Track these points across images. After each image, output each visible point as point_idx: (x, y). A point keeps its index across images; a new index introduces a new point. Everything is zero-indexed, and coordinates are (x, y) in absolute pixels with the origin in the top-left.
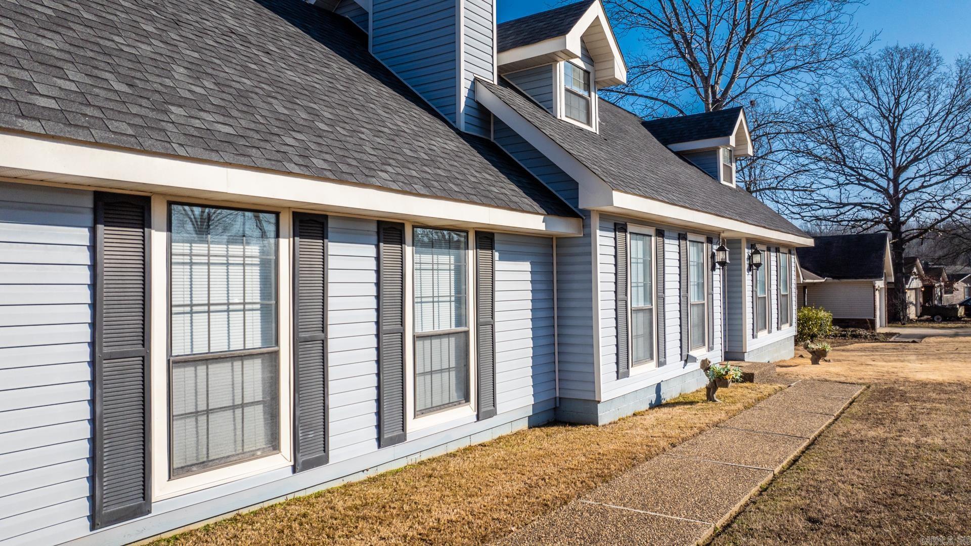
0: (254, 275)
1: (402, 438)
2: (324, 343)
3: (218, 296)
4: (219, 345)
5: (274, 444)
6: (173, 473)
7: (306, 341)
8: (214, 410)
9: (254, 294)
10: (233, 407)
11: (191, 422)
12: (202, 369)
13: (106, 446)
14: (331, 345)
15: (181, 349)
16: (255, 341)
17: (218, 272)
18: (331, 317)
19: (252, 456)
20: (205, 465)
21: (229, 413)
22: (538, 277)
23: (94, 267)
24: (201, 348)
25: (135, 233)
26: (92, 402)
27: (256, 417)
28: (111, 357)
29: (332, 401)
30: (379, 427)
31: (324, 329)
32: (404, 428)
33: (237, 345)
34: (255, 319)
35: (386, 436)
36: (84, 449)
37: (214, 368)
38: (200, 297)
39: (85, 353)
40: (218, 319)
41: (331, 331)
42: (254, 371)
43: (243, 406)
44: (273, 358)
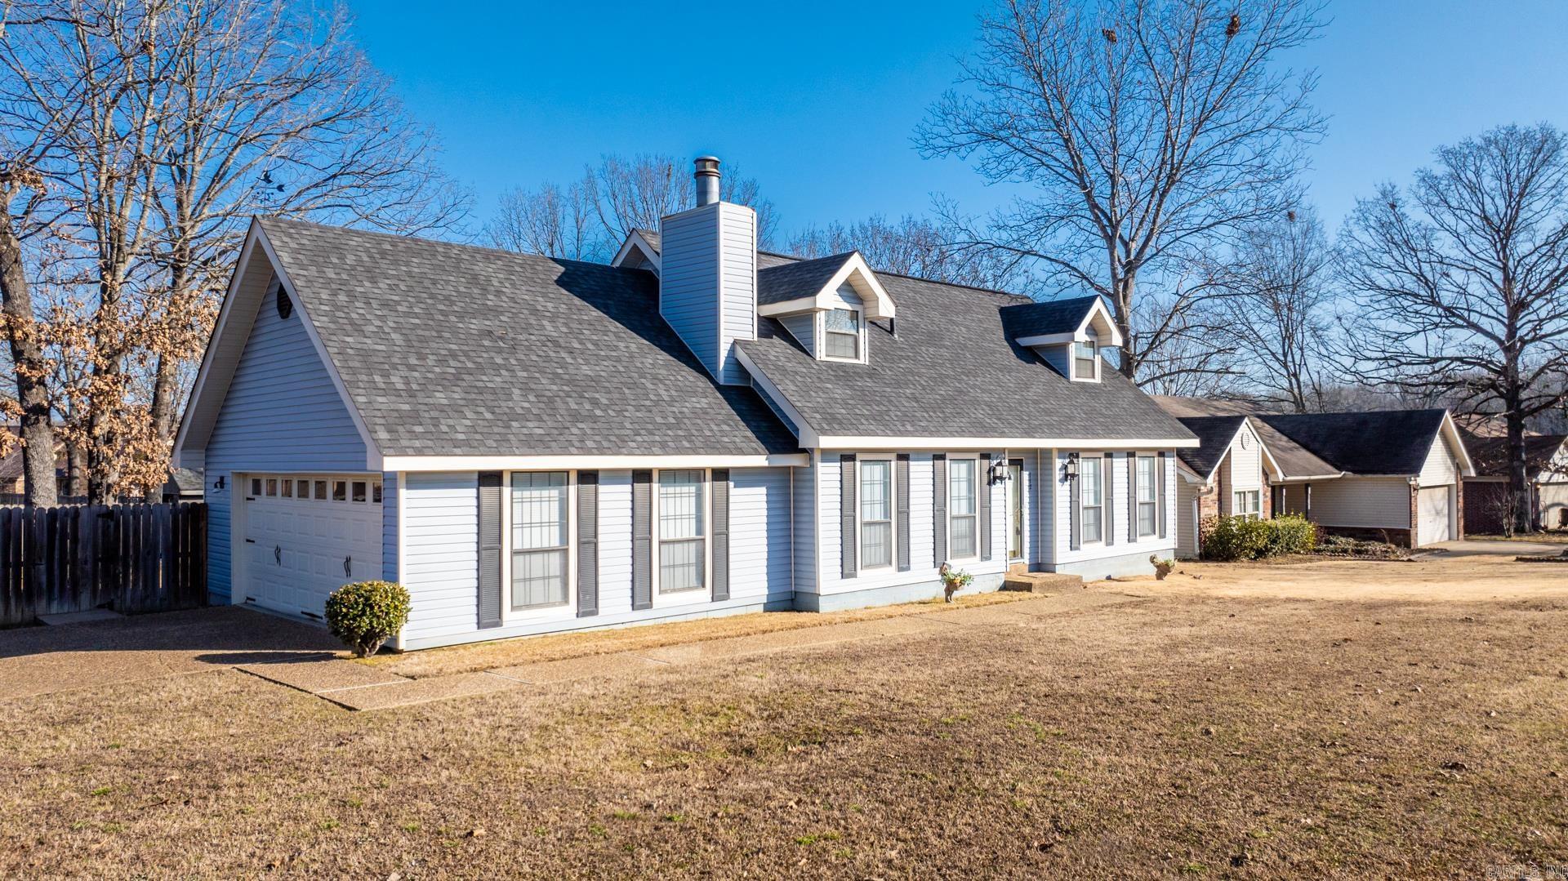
0: (555, 506)
1: (649, 606)
2: (596, 544)
3: (536, 519)
4: (536, 545)
5: (565, 599)
6: (513, 608)
7: (585, 543)
8: (534, 579)
9: (555, 517)
10: (544, 578)
11: (522, 584)
12: (527, 557)
13: (483, 592)
14: (601, 546)
15: (517, 546)
16: (555, 542)
17: (536, 506)
18: (600, 529)
19: (554, 605)
20: (529, 606)
21: (541, 582)
22: (774, 498)
23: (478, 507)
24: (527, 546)
25: (496, 489)
26: (478, 570)
27: (556, 584)
28: (486, 549)
29: (601, 579)
30: (633, 597)
31: (596, 536)
32: (651, 600)
33: (546, 545)
34: (555, 531)
35: (637, 603)
36: (474, 592)
37: (534, 557)
38: (527, 520)
39: (474, 547)
40: (536, 531)
41: (601, 538)
42: (555, 558)
43: (549, 577)
44: (565, 552)
